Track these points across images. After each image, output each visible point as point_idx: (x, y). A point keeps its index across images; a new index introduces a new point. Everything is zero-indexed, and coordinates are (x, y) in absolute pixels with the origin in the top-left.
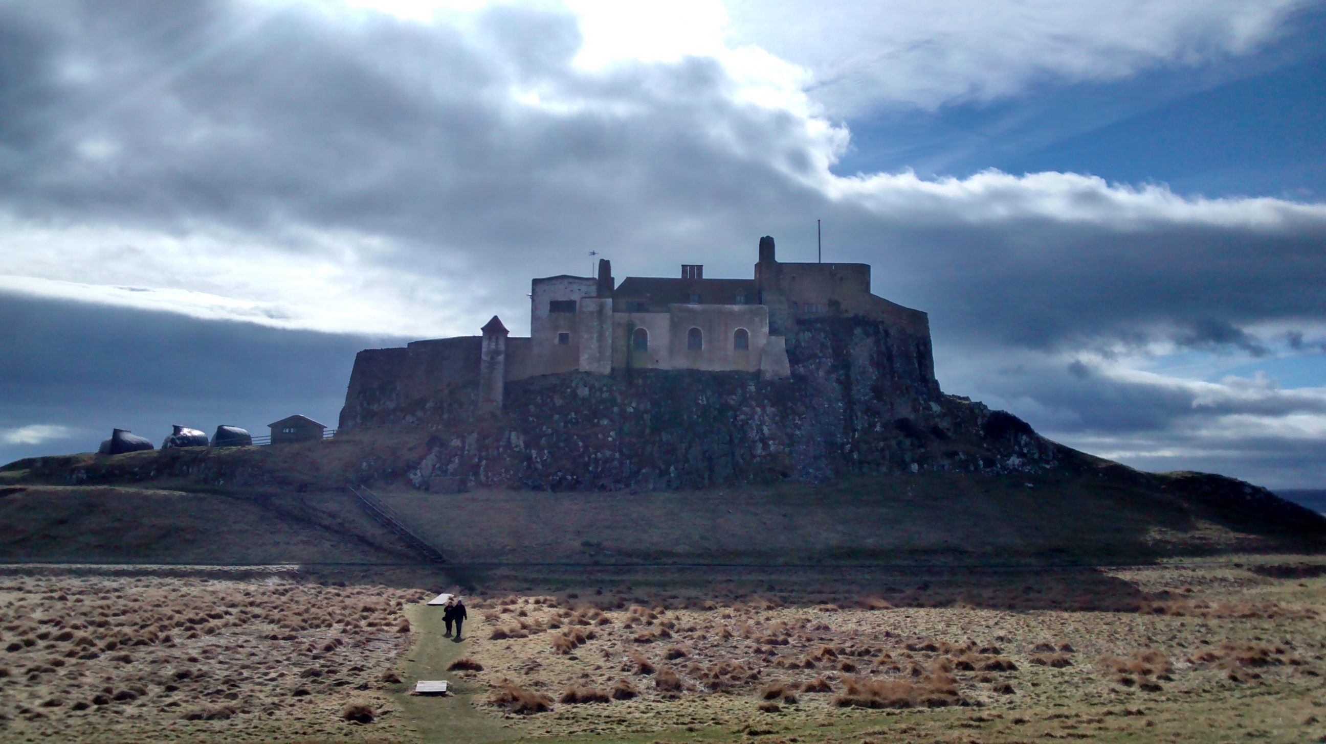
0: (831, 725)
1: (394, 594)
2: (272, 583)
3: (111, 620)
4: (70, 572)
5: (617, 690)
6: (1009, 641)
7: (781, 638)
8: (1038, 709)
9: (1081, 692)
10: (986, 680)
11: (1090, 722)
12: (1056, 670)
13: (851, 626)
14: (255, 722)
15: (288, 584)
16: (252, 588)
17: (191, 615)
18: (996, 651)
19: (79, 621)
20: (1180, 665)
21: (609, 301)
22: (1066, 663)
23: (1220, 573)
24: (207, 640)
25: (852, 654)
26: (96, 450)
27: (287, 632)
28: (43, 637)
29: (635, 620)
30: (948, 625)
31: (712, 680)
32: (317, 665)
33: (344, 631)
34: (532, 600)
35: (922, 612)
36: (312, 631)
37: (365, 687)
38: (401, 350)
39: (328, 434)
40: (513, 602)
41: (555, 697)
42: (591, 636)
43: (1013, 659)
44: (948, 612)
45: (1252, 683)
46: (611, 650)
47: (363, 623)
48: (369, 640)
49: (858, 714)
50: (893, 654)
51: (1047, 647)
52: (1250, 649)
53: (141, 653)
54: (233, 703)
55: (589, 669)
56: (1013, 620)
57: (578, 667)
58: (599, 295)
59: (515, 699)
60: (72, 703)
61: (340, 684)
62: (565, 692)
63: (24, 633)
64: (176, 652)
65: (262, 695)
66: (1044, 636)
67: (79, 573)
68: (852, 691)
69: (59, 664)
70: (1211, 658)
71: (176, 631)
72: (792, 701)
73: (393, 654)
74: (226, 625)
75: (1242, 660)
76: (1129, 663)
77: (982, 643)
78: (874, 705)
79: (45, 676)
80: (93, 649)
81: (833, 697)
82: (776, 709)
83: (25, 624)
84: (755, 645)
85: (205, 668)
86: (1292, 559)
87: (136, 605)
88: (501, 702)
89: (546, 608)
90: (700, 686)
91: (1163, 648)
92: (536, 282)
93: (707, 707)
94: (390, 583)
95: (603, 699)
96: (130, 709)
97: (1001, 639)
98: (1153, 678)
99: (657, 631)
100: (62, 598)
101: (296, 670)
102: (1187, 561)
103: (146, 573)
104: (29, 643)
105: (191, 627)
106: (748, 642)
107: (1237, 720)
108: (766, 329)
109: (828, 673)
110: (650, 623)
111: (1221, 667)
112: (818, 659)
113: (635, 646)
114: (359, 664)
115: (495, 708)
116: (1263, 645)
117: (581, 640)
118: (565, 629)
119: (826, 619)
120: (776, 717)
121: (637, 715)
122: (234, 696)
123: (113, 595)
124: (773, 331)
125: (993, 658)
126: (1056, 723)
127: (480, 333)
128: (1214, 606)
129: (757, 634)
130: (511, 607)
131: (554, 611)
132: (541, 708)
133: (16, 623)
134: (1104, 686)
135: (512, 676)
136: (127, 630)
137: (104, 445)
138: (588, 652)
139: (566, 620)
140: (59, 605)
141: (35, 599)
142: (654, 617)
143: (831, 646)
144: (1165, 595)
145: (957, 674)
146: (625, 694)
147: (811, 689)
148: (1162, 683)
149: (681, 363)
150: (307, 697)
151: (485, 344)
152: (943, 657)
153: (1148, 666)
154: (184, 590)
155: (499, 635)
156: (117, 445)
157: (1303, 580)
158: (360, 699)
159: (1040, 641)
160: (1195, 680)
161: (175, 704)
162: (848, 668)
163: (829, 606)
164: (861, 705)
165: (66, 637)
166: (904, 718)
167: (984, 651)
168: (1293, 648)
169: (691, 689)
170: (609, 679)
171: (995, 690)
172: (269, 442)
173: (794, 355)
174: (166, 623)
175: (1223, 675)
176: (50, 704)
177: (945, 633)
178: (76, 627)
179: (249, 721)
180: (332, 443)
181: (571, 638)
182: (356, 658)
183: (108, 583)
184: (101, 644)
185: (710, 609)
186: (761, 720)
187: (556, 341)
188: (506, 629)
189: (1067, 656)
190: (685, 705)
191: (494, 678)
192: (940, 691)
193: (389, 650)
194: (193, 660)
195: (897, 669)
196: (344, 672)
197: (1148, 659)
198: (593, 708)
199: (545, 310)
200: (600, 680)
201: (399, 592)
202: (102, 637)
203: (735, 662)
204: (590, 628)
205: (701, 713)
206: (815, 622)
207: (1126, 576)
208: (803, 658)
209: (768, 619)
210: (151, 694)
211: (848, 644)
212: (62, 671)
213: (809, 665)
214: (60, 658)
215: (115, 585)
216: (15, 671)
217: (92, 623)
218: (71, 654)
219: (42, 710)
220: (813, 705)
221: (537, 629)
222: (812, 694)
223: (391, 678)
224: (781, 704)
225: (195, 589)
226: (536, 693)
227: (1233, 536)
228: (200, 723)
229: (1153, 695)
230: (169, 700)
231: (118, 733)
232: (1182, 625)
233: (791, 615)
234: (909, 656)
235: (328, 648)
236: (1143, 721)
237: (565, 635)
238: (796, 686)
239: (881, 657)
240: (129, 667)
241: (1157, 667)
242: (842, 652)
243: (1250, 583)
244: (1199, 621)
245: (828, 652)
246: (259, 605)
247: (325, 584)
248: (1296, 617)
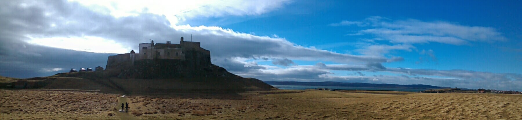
0: (190, 118)
1: (115, 95)
2: (96, 93)
3: (72, 98)
4: (66, 91)
5: (154, 112)
6: (221, 104)
7: (182, 104)
8: (225, 115)
9: (232, 113)
10: (217, 111)
11: (233, 117)
12: (228, 109)
13: (194, 102)
14: (94, 115)
15: (98, 93)
16: (93, 93)
17: (84, 98)
18: (219, 106)
19: (67, 98)
20: (248, 108)
21: (153, 47)
22: (230, 108)
23: (254, 94)
24: (87, 102)
25: (194, 107)
26: (69, 72)
27: (98, 101)
28: (62, 100)
29: (157, 100)
30: (211, 102)
31: (170, 111)
32: (103, 106)
33: (107, 101)
34: (139, 97)
35: (207, 100)
36: (102, 101)
37: (111, 110)
38: (116, 56)
39: (104, 69)
40: (135, 97)
41: (143, 113)
42: (150, 103)
43: (222, 107)
44: (211, 100)
45: (258, 110)
46: (153, 105)
47: (110, 100)
48: (111, 103)
49: (195, 117)
50: (201, 107)
51: (227, 105)
52: (258, 105)
53: (76, 103)
54: (91, 112)
55: (149, 109)
56: (222, 101)
57: (147, 108)
58: (152, 46)
59: (136, 113)
60: (67, 111)
61: (107, 109)
62: (145, 112)
63: (60, 100)
64: (82, 103)
65: (95, 111)
66: (227, 103)
67: (67, 91)
68: (194, 113)
69: (65, 105)
70: (252, 107)
71: (82, 100)
72: (184, 114)
73: (115, 105)
74: (89, 99)
75: (257, 107)
76: (240, 108)
77: (216, 105)
78: (198, 115)
79: (63, 107)
80: (70, 103)
81: (191, 114)
82: (181, 116)
83: (60, 99)
84: (178, 105)
85: (86, 106)
86: (265, 91)
87: (75, 96)
88: (134, 114)
89: (142, 98)
90: (168, 112)
91: (245, 105)
92: (140, 44)
93: (169, 115)
94: (115, 93)
95: (152, 113)
96: (75, 112)
97: (220, 104)
98: (243, 110)
99: (161, 102)
100: (65, 95)
101: (100, 107)
102: (250, 92)
103: (77, 91)
104: (60, 101)
105: (84, 100)
106: (176, 104)
107: (255, 116)
108: (182, 52)
109: (190, 110)
110: (160, 101)
111: (254, 108)
112: (188, 108)
113: (157, 105)
114: (110, 106)
115: (132, 115)
116: (260, 105)
117: (148, 104)
118: (145, 102)
119: (190, 101)
120: (181, 117)
121: (158, 116)
122: (91, 111)
123: (72, 94)
124: (183, 53)
125: (218, 107)
126: (228, 117)
127: (130, 53)
128: (253, 99)
129: (178, 103)
130: (135, 98)
131: (143, 99)
132: (141, 115)
133: (58, 98)
134: (236, 112)
135: (135, 109)
136: (74, 100)
137: (70, 71)
138: (149, 106)
139: (145, 100)
140: (64, 96)
141: (61, 94)
142: (160, 100)
143: (191, 105)
144: (246, 97)
145: (212, 110)
146: (156, 113)
147: (187, 112)
148: (245, 111)
149: (166, 58)
150: (102, 111)
151: (131, 54)
152: (210, 107)
153: (243, 108)
154: (83, 94)
155: (133, 103)
156: (72, 71)
157: (266, 95)
158: (110, 112)
159: (226, 104)
160: (250, 110)
161: (82, 112)
162: (194, 109)
163: (191, 99)
164: (196, 115)
165: (65, 101)
166: (203, 117)
167: (217, 106)
168: (264, 105)
169: (167, 112)
170: (153, 110)
171: (218, 112)
172: (95, 70)
173: (186, 57)
174: (80, 99)
175: (254, 109)
176: (64, 111)
177: (210, 103)
178: (67, 99)
179: (93, 115)
180: (105, 71)
181: (146, 103)
182: (109, 105)
183: (71, 92)
184: (71, 102)
185: (170, 99)
186: (179, 118)
187: (144, 54)
188: (134, 102)
189: (230, 107)
190: (166, 115)
191: (132, 110)
192: (209, 113)
193: (115, 104)
194: (84, 105)
195: (202, 109)
196: (108, 107)
197: (243, 107)
198: (150, 115)
199: (142, 48)
200: (151, 110)
201: (116, 95)
202: (71, 101)
203: (174, 108)
204: (149, 102)
205: (168, 116)
206: (188, 101)
207: (240, 94)
208: (186, 107)
209: (180, 101)
210: (78, 110)
211: (194, 105)
212: (65, 106)
213: (187, 108)
214: (65, 104)
215: (72, 93)
216: (59, 106)
217: (69, 99)
218: (66, 103)
219: (63, 112)
220: (187, 115)
221: (140, 102)
222: (187, 113)
223: (115, 109)
224: (182, 115)
225: (84, 94)
226: (140, 112)
227: (257, 88)
228: (86, 115)
229: (243, 113)
230: (81, 111)
231: (74, 116)
232: (248, 102)
233: (184, 100)
234: (204, 107)
235: (105, 104)
236: (241, 117)
237: (145, 103)
238: (184, 112)
239: (199, 107)
240: (75, 106)
241: (244, 108)
242: (193, 106)
243: (259, 95)
244: (251, 101)
245: (190, 106)
246: (94, 96)
247: (104, 93)
248: (265, 100)
